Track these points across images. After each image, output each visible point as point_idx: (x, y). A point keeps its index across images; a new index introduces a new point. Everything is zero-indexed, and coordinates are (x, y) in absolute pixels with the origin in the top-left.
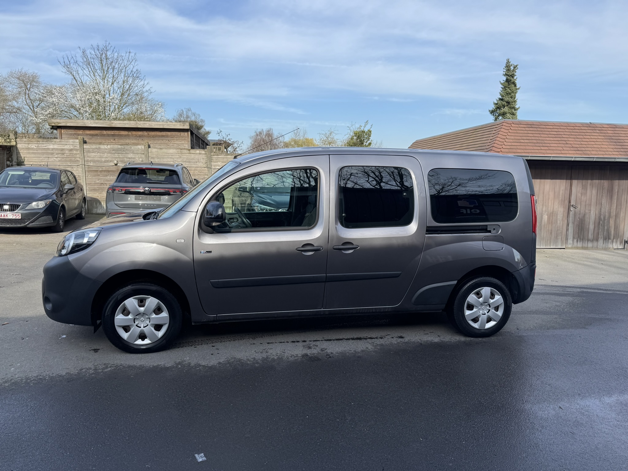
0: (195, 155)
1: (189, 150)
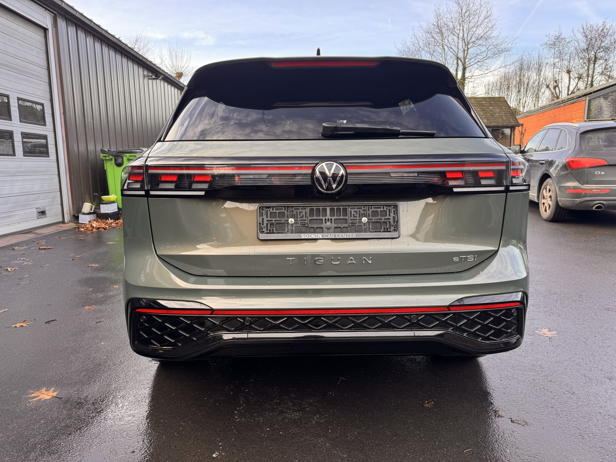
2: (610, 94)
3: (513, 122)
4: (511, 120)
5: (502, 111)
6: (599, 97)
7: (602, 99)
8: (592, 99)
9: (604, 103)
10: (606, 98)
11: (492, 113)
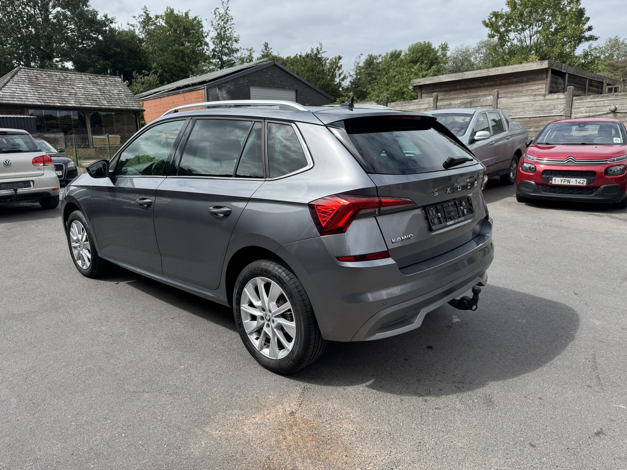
0: (551, 101)
1: (544, 96)
2: (223, 85)
3: (137, 106)
4: (134, 104)
5: (121, 92)
6: (215, 87)
7: (217, 89)
8: (209, 88)
9: (220, 93)
10: (220, 89)
11: (111, 94)
